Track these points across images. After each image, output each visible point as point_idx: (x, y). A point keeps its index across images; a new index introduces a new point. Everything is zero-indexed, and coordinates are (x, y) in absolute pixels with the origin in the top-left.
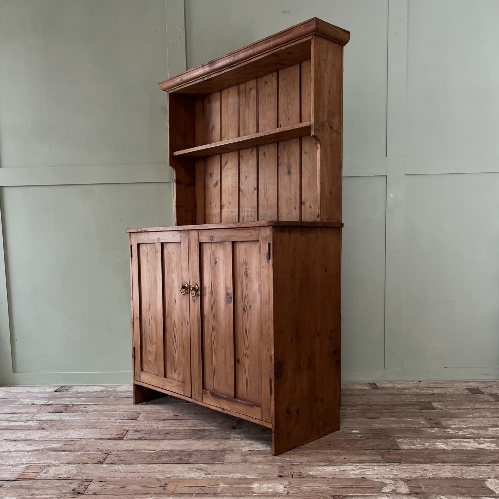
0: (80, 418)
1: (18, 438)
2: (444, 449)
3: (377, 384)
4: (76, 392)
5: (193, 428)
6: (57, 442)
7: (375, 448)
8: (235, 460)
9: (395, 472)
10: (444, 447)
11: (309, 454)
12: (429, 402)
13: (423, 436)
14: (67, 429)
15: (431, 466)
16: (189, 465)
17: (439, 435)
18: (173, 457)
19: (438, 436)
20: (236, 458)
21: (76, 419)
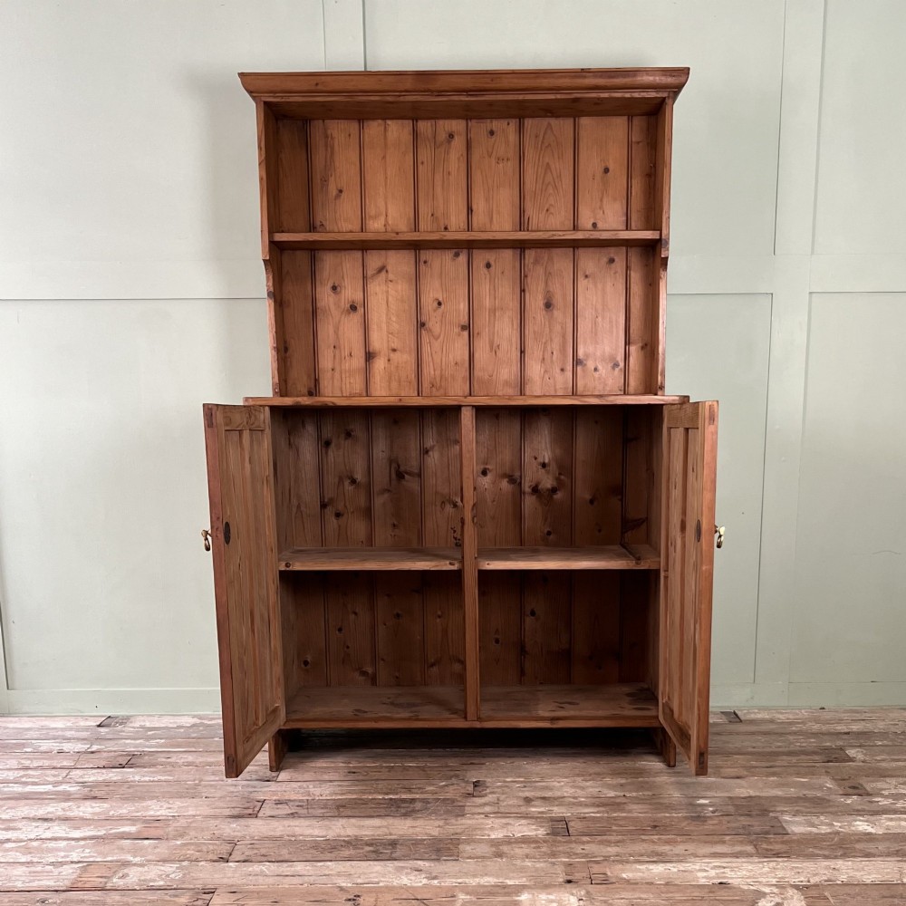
0: (163, 778)
1: (50, 816)
2: (869, 834)
3: (739, 713)
4: (142, 727)
5: (391, 796)
6: (129, 822)
7: (741, 831)
8: (479, 854)
9: (780, 874)
10: (870, 829)
11: (619, 842)
12: (842, 749)
13: (831, 809)
14: (142, 798)
15: (846, 863)
16: (395, 862)
17: (859, 808)
18: (363, 849)
19: (858, 811)
20: (483, 849)
21: (156, 779)
